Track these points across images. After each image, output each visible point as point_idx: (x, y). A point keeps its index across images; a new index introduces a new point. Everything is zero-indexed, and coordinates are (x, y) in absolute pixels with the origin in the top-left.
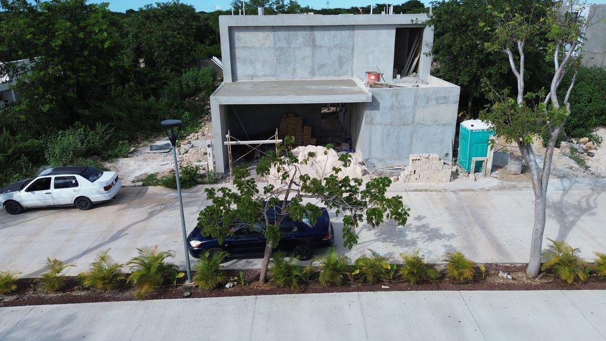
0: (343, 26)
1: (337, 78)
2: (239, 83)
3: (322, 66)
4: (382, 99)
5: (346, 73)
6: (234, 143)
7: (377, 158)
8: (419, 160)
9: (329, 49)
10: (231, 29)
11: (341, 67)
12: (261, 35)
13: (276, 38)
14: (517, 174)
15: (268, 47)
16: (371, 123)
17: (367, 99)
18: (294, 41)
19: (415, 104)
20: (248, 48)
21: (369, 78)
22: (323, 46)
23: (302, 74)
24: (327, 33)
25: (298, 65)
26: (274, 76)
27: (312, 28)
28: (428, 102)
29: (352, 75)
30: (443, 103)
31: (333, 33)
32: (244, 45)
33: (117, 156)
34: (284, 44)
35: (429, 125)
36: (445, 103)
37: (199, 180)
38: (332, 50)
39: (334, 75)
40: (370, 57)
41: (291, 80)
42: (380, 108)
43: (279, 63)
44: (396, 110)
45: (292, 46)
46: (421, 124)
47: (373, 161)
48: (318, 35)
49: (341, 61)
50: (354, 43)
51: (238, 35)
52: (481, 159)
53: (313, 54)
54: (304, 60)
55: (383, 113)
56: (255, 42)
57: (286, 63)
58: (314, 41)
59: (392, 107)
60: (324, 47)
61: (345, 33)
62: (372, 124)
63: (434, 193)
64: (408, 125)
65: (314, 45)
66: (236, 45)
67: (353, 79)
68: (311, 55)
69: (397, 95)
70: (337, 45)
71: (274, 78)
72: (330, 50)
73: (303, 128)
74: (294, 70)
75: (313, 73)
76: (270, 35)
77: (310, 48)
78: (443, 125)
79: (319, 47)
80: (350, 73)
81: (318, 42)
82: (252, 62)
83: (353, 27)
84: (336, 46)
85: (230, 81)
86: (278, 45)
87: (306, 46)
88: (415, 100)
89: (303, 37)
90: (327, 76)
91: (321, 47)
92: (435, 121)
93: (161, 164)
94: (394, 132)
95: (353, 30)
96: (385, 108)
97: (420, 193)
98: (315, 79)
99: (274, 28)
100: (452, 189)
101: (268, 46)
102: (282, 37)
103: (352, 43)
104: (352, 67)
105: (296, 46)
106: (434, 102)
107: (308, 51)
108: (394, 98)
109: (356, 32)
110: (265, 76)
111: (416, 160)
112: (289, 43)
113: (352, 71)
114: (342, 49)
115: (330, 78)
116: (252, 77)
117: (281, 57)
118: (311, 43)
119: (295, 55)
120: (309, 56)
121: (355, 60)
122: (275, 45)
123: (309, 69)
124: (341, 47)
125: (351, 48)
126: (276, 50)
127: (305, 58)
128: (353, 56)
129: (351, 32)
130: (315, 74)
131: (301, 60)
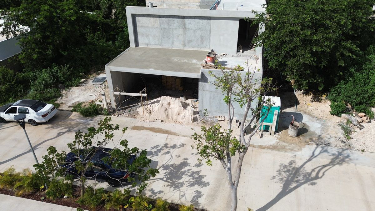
1: (199, 50)
2: (140, 48)
3: (190, 41)
4: (209, 76)
5: (205, 47)
8: (223, 121)
9: (194, 31)
10: (134, 16)
11: (202, 43)
12: (152, 19)
13: (161, 22)
15: (156, 27)
17: (198, 77)
18: (172, 24)
20: (145, 27)
22: (191, 29)
23: (178, 46)
24: (193, 20)
25: (175, 39)
26: (160, 45)
27: (183, 17)
29: (210, 48)
31: (197, 20)
32: (142, 25)
34: (166, 26)
38: (196, 31)
39: (198, 47)
40: (222, 37)
41: (171, 48)
42: (208, 81)
43: (163, 37)
45: (171, 27)
48: (187, 21)
49: (202, 39)
50: (210, 28)
51: (138, 19)
52: (268, 124)
53: (184, 33)
54: (179, 37)
55: (210, 84)
56: (148, 24)
57: (167, 38)
58: (184, 25)
61: (205, 21)
62: (203, 90)
66: (138, 25)
71: (160, 47)
73: (176, 79)
74: (173, 43)
75: (184, 45)
76: (158, 19)
79: (188, 29)
80: (208, 47)
81: (188, 26)
82: (147, 36)
83: (210, 18)
84: (199, 29)
85: (134, 46)
86: (162, 26)
87: (180, 28)
89: (178, 22)
90: (193, 47)
98: (186, 48)
99: (159, 16)
102: (164, 22)
104: (209, 43)
105: (174, 28)
107: (181, 31)
109: (212, 21)
110: (155, 44)
111: (221, 120)
112: (169, 25)
113: (210, 46)
115: (195, 49)
116: (148, 45)
117: (164, 34)
119: (173, 33)
120: (182, 34)
121: (211, 39)
122: (160, 26)
123: (182, 43)
124: (202, 30)
125: (209, 31)
126: (161, 29)
127: (179, 35)
128: (210, 36)
129: (209, 21)
130: (186, 46)
131: (177, 37)
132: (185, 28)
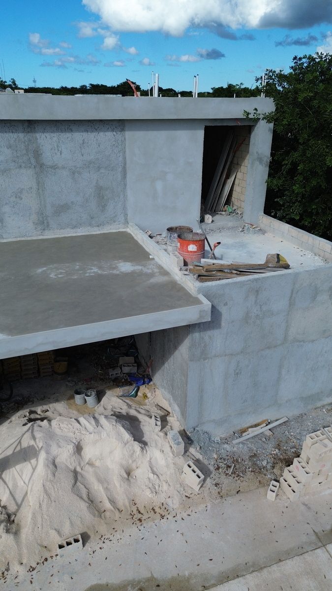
0: (101, 121)
1: (96, 231)
3: (62, 209)
5: (113, 220)
9: (74, 173)
11: (103, 207)
17: (201, 317)
19: (292, 304)
21: (183, 248)
22: (60, 166)
24: (66, 136)
25: (6, 209)
27: (30, 125)
28: (314, 298)
29: (126, 222)
31: (79, 136)
35: (313, 341)
38: (80, 173)
39: (90, 225)
40: (159, 185)
42: (223, 324)
44: (255, 322)
46: (299, 341)
47: (206, 428)
48: (46, 140)
49: (101, 196)
50: (125, 158)
53: (38, 183)
54: (21, 198)
58: (37, 154)
59: (247, 318)
60: (64, 168)
61: (106, 137)
62: (205, 359)
64: (275, 347)
65: (40, 166)
67: (129, 230)
68: (35, 187)
69: (257, 291)
70: (90, 162)
72: (76, 174)
75: (43, 223)
77: (30, 172)
79: (52, 167)
80: (122, 219)
81: (48, 156)
83: (120, 124)
84: (88, 165)
87: (20, 167)
88: (291, 297)
89: (9, 147)
90: (74, 227)
91: (54, 167)
92: (325, 331)
94: (248, 366)
95: (123, 130)
98: (49, 235)
103: (121, 159)
104: (125, 208)
106: (325, 297)
107: (26, 178)
108: (252, 298)
109: (128, 134)
113: (126, 215)
114: (102, 171)
118: (33, 160)
120: (31, 188)
121: (129, 192)
123: (34, 217)
124: (99, 168)
125: (120, 169)
127: (21, 192)
128: (125, 185)
129: (118, 135)
130: (48, 226)
131: (13, 199)
132: (42, 165)
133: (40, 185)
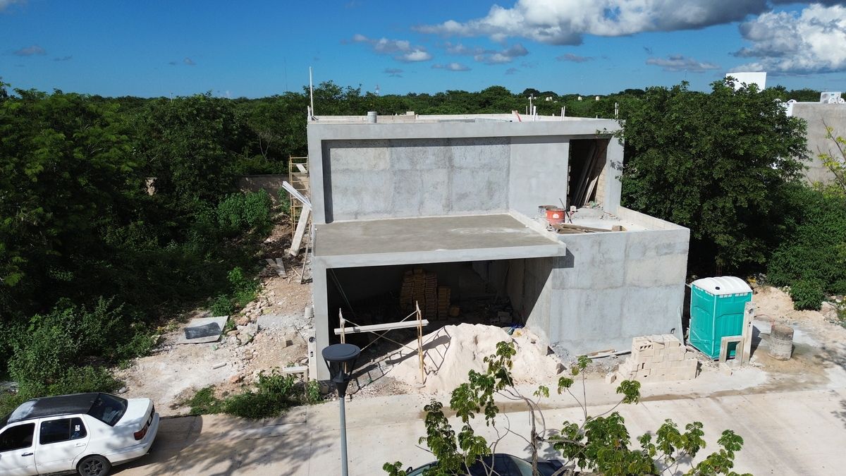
1: (485, 214)
2: (336, 224)
3: (463, 196)
4: (577, 250)
5: (497, 206)
6: (350, 330)
7: (571, 341)
8: (649, 346)
9: (473, 172)
10: (326, 145)
11: (491, 196)
12: (371, 151)
13: (394, 156)
14: (787, 360)
15: (383, 170)
16: (562, 286)
17: (559, 252)
18: (422, 161)
19: (627, 256)
20: (351, 171)
21: (550, 217)
22: (464, 166)
23: (433, 209)
24: (470, 148)
25: (426, 195)
26: (390, 213)
27: (448, 142)
28: (644, 254)
29: (507, 209)
30: (666, 254)
31: (478, 148)
32: (345, 167)
33: (132, 355)
34: (406, 165)
35: (647, 288)
36: (669, 254)
37: (292, 397)
38: (477, 172)
39: (481, 209)
40: (534, 181)
41: (416, 217)
42: (575, 263)
43: (398, 193)
44: (599, 266)
45: (418, 168)
46: (635, 286)
47: (566, 345)
48: (457, 150)
49: (491, 189)
50: (509, 162)
51: (334, 152)
52: (734, 338)
53: (449, 178)
54: (436, 188)
55: (579, 271)
56: (362, 163)
57: (409, 192)
58: (451, 159)
59: (593, 262)
60: (466, 168)
61: (497, 148)
62: (563, 289)
63: (684, 402)
64: (617, 287)
65: (451, 166)
66: (333, 168)
67: (509, 214)
68: (446, 181)
69: (600, 243)
70: (485, 165)
71: (391, 216)
72: (475, 173)
73: (437, 290)
74: (422, 203)
75: (449, 206)
76: (386, 151)
77: (445, 171)
78: (667, 286)
79: (459, 168)
80: (504, 206)
81: (457, 161)
82: (357, 193)
83: (507, 140)
84: (483, 167)
85: (323, 221)
86: (397, 166)
87: (439, 167)
88: (625, 250)
89: (434, 155)
90: (469, 210)
91: (461, 168)
92: (656, 281)
93: (215, 366)
94: (595, 300)
95: (509, 143)
96: (583, 263)
97: (661, 402)
98: (452, 215)
99: (391, 143)
100: (707, 392)
101: (381, 168)
102: (403, 155)
103: (506, 163)
104: (507, 197)
105: (424, 167)
106: (653, 253)
107: (442, 175)
108: (596, 248)
109: (513, 147)
110: (378, 212)
111: (645, 347)
112: (413, 163)
113: (508, 202)
114: (493, 170)
115: (474, 214)
116: (356, 214)
117: (401, 185)
118: (447, 163)
119: (422, 181)
120: (444, 182)
121: (511, 186)
122: (392, 166)
123: (444, 201)
124: (491, 169)
125: (505, 170)
126: (395, 173)
127: (437, 184)
128: (508, 181)
129: (506, 147)
130: (452, 208)
131: (431, 189)
132: (452, 166)
133: (450, 179)
